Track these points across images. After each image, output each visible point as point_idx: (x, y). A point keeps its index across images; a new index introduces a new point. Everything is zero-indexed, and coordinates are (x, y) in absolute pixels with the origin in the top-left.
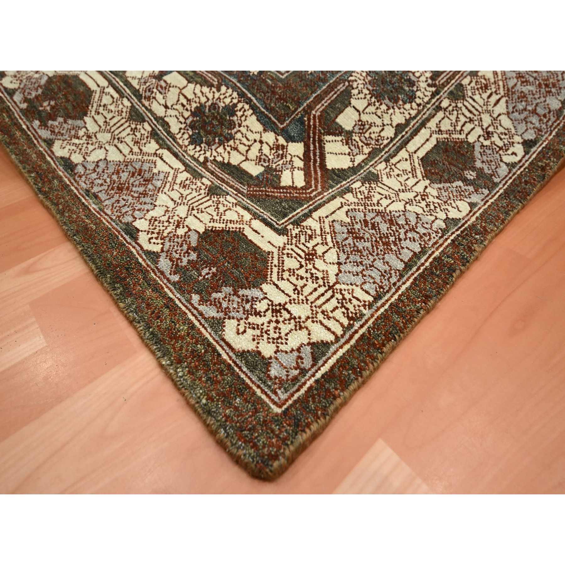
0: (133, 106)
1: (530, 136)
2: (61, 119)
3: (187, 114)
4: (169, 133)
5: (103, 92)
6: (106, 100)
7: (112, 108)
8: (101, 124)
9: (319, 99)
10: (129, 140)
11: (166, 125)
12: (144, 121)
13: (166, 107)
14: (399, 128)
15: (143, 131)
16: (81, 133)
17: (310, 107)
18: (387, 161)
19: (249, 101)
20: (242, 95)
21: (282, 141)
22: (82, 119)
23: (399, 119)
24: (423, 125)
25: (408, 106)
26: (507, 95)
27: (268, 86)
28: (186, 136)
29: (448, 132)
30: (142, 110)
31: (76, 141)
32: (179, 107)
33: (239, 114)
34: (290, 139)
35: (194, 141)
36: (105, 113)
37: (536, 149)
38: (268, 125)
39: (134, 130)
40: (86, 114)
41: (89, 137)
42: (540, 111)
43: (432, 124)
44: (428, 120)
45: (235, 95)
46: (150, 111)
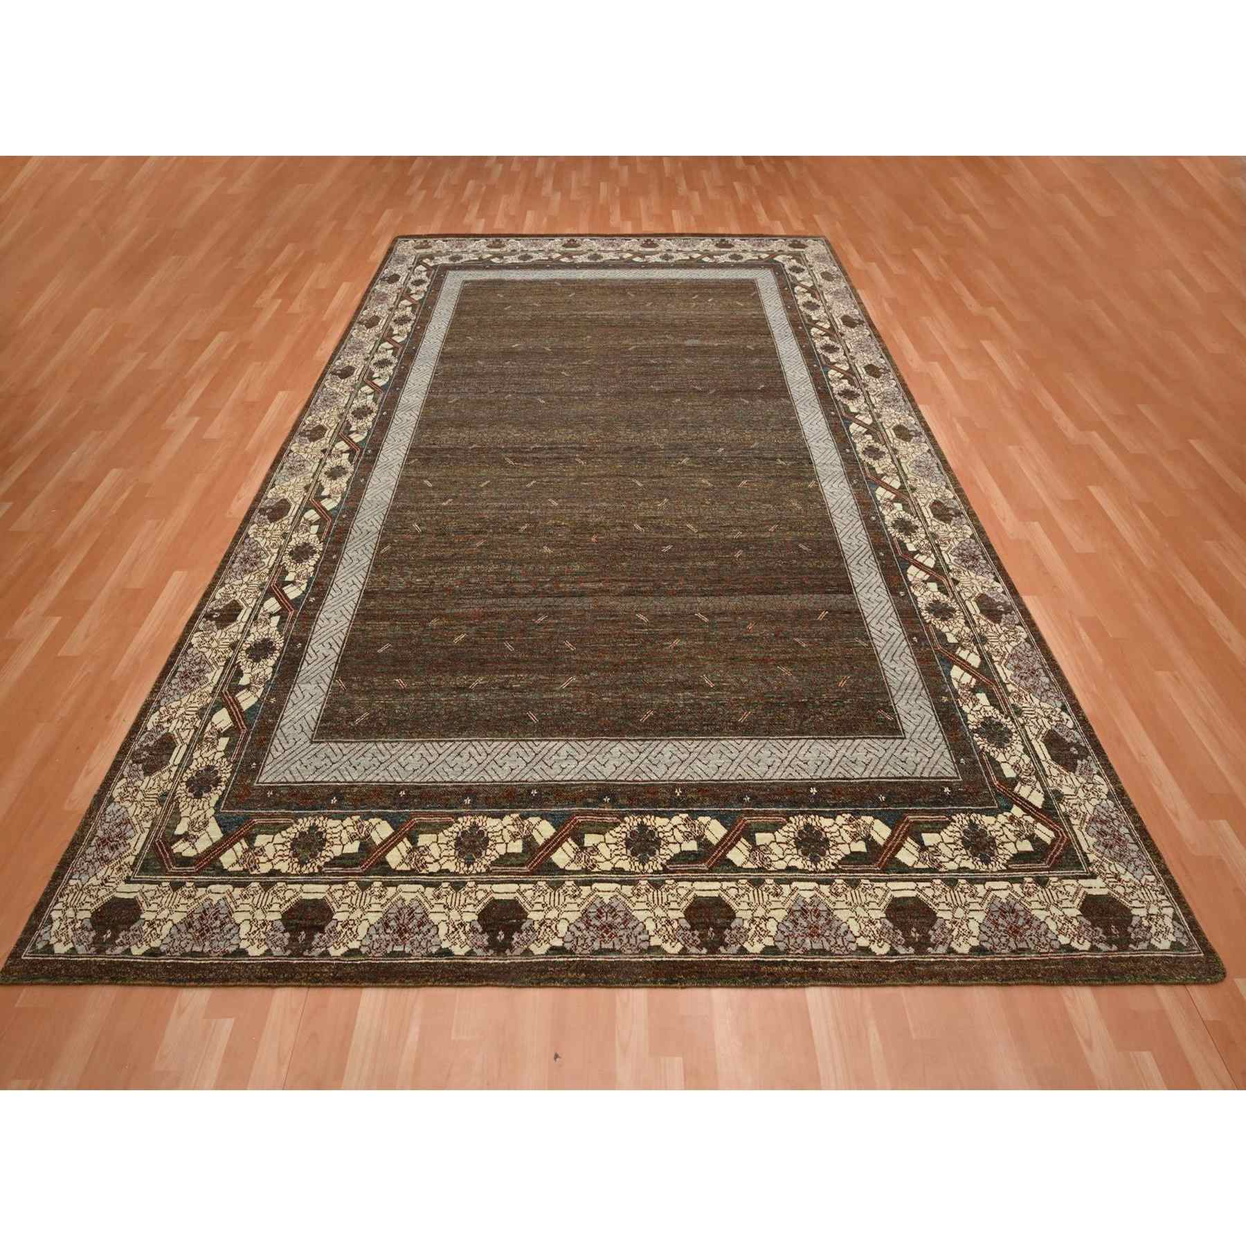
0: (942, 880)
1: (1060, 704)
2: (931, 932)
3: (964, 851)
4: (972, 871)
5: (921, 891)
6: (929, 892)
7: (937, 893)
8: (947, 908)
9: (987, 774)
10: (969, 900)
11: (965, 869)
12: (957, 880)
13: (952, 860)
14: (1026, 751)
15: (965, 886)
16: (949, 926)
17: (991, 783)
18: (1047, 776)
19: (972, 811)
20: (965, 812)
21: (1008, 814)
22: (937, 918)
23: (1021, 748)
24: (1029, 740)
25: (1014, 738)
26: (1030, 693)
27: (964, 793)
28: (980, 863)
29: (1040, 733)
30: (946, 876)
31: (955, 933)
32: (956, 853)
33: (977, 822)
34: (1008, 810)
35: (987, 862)
36: (939, 900)
37: (1069, 709)
38: (994, 813)
39: (962, 891)
40: (935, 914)
41: (954, 923)
42: (1047, 688)
43: (1031, 736)
44: (1027, 736)
45: (963, 815)
46: (950, 871)
